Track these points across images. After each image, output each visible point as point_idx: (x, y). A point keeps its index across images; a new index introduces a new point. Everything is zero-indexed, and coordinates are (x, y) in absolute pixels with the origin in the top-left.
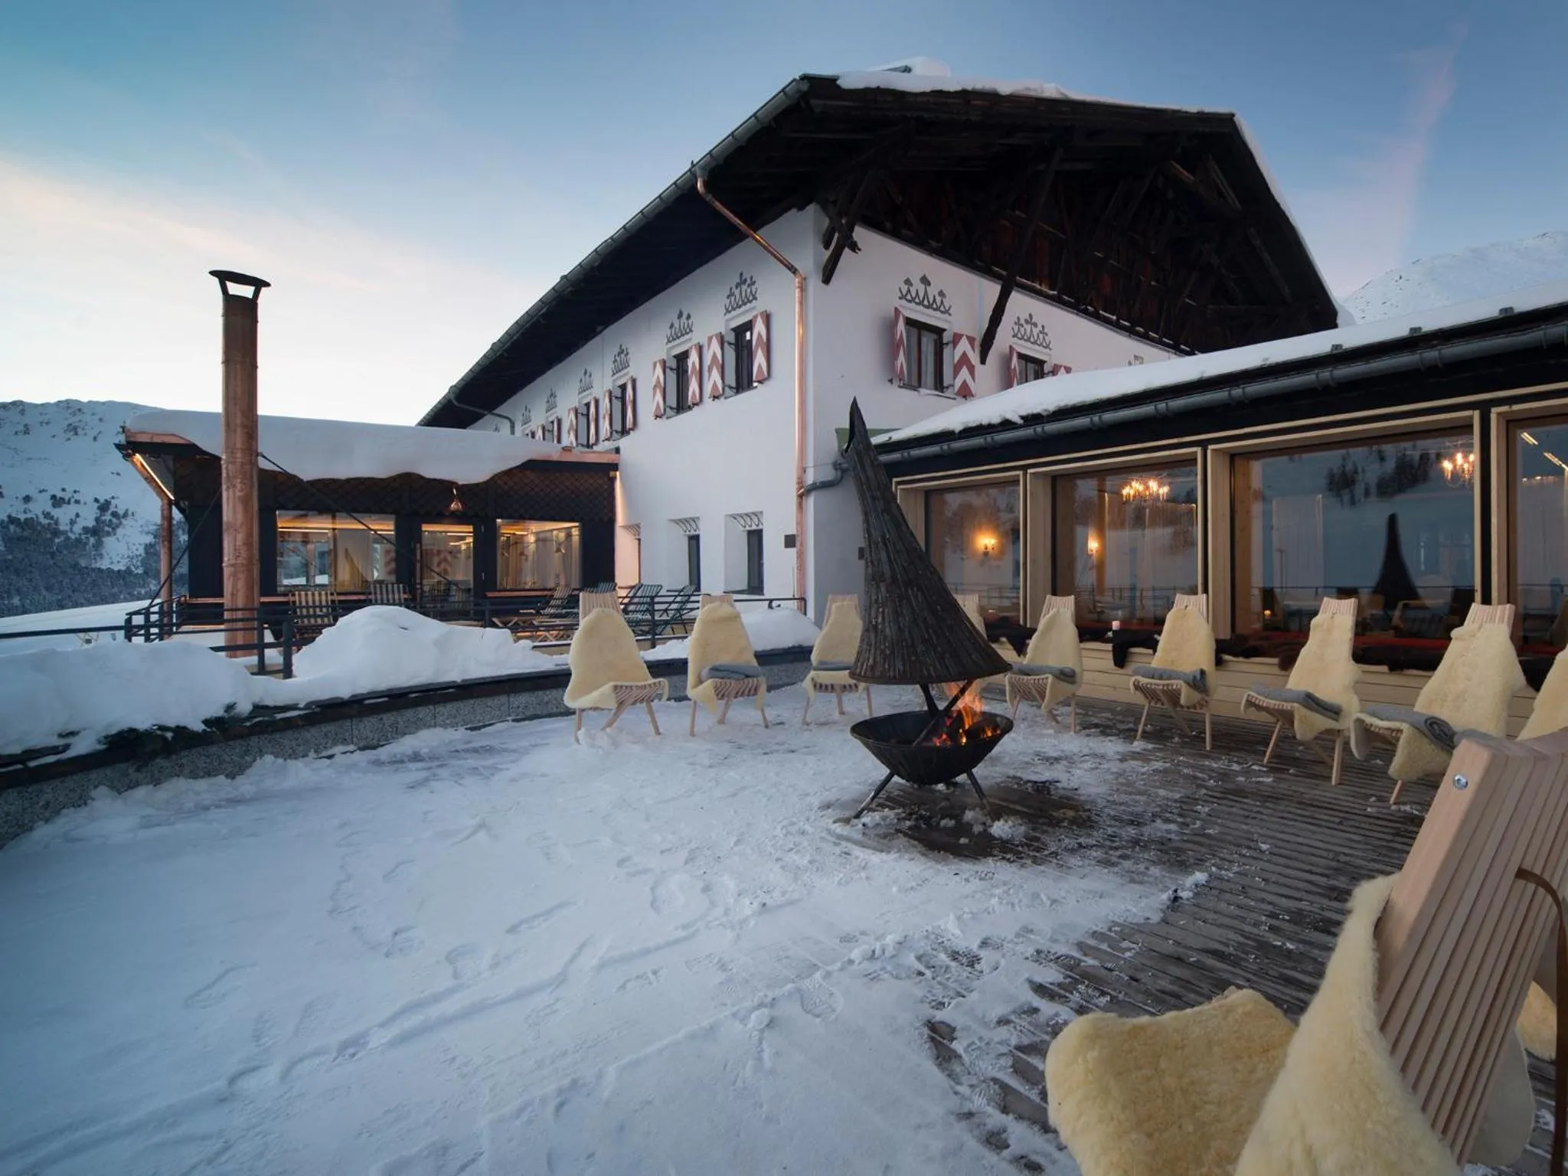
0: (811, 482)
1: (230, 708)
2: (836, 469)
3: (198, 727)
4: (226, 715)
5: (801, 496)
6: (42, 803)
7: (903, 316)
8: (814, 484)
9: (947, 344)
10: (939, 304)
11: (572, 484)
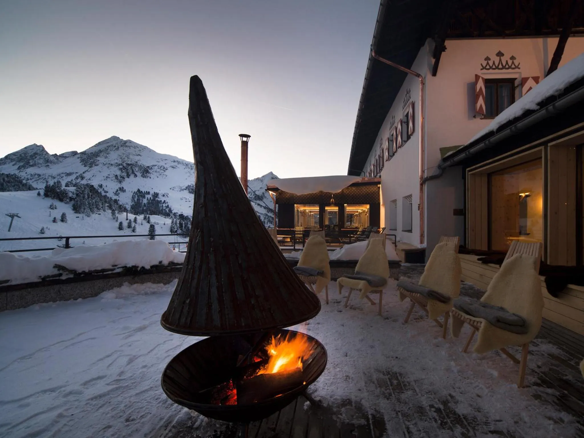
0: (426, 177)
1: (161, 262)
2: (439, 169)
3: (148, 267)
4: (159, 264)
5: (422, 185)
6: (109, 284)
7: (482, 78)
8: (427, 177)
9: (517, 86)
10: (510, 65)
11: (366, 190)
